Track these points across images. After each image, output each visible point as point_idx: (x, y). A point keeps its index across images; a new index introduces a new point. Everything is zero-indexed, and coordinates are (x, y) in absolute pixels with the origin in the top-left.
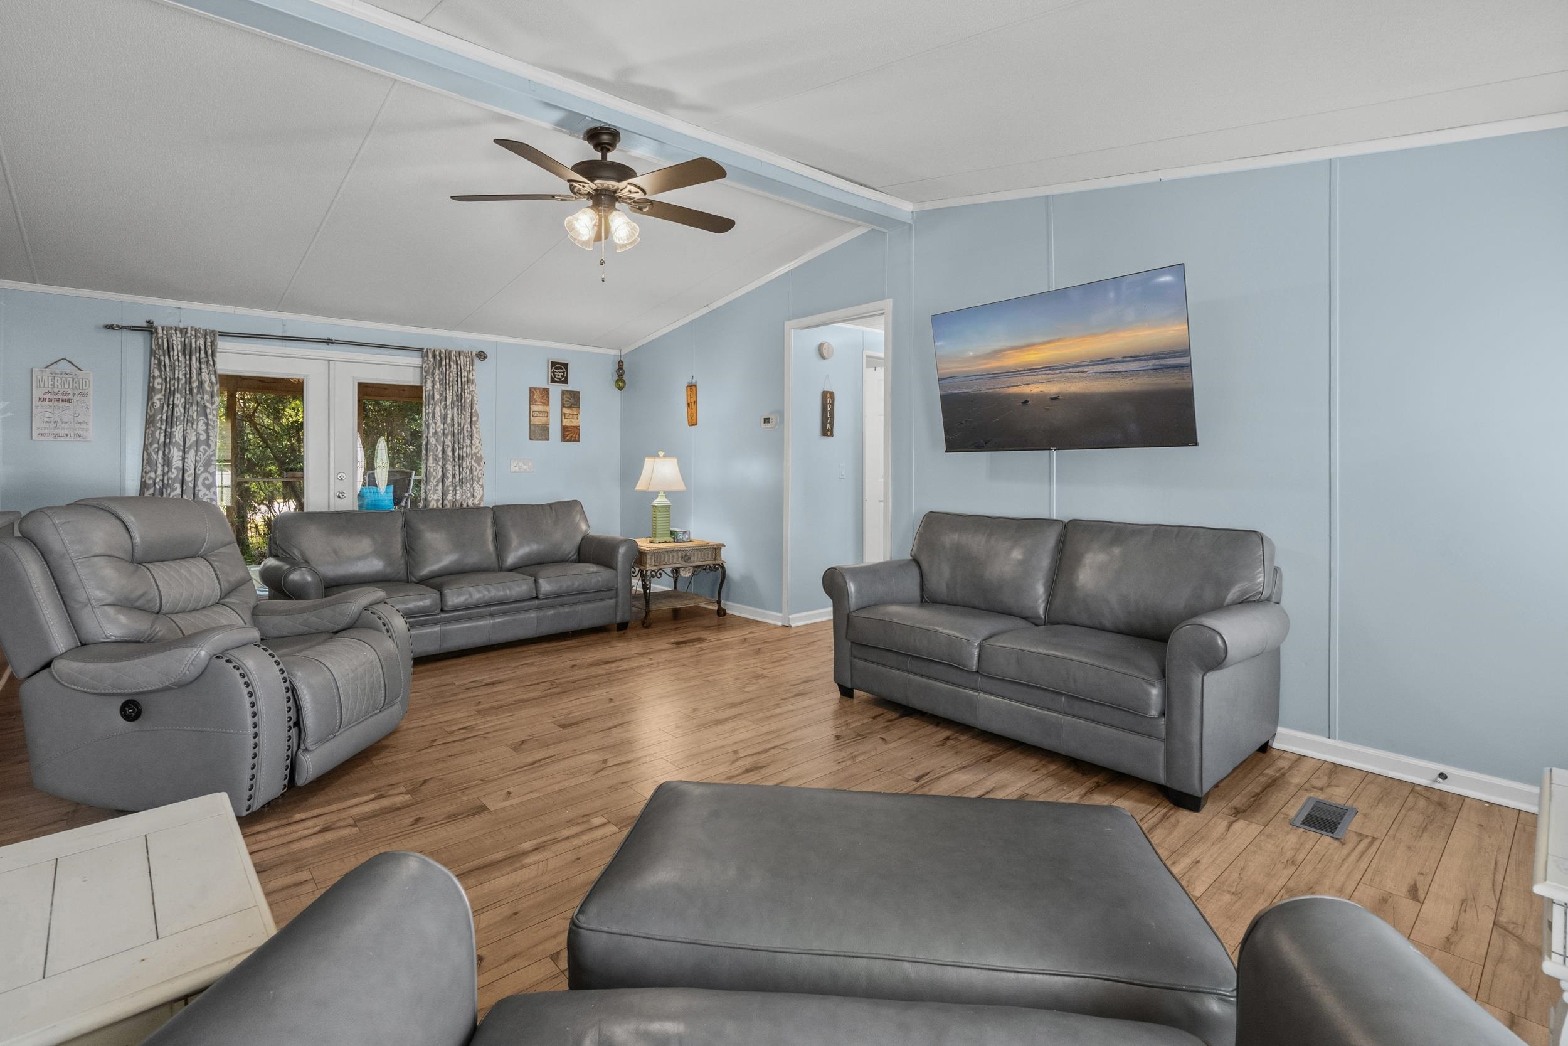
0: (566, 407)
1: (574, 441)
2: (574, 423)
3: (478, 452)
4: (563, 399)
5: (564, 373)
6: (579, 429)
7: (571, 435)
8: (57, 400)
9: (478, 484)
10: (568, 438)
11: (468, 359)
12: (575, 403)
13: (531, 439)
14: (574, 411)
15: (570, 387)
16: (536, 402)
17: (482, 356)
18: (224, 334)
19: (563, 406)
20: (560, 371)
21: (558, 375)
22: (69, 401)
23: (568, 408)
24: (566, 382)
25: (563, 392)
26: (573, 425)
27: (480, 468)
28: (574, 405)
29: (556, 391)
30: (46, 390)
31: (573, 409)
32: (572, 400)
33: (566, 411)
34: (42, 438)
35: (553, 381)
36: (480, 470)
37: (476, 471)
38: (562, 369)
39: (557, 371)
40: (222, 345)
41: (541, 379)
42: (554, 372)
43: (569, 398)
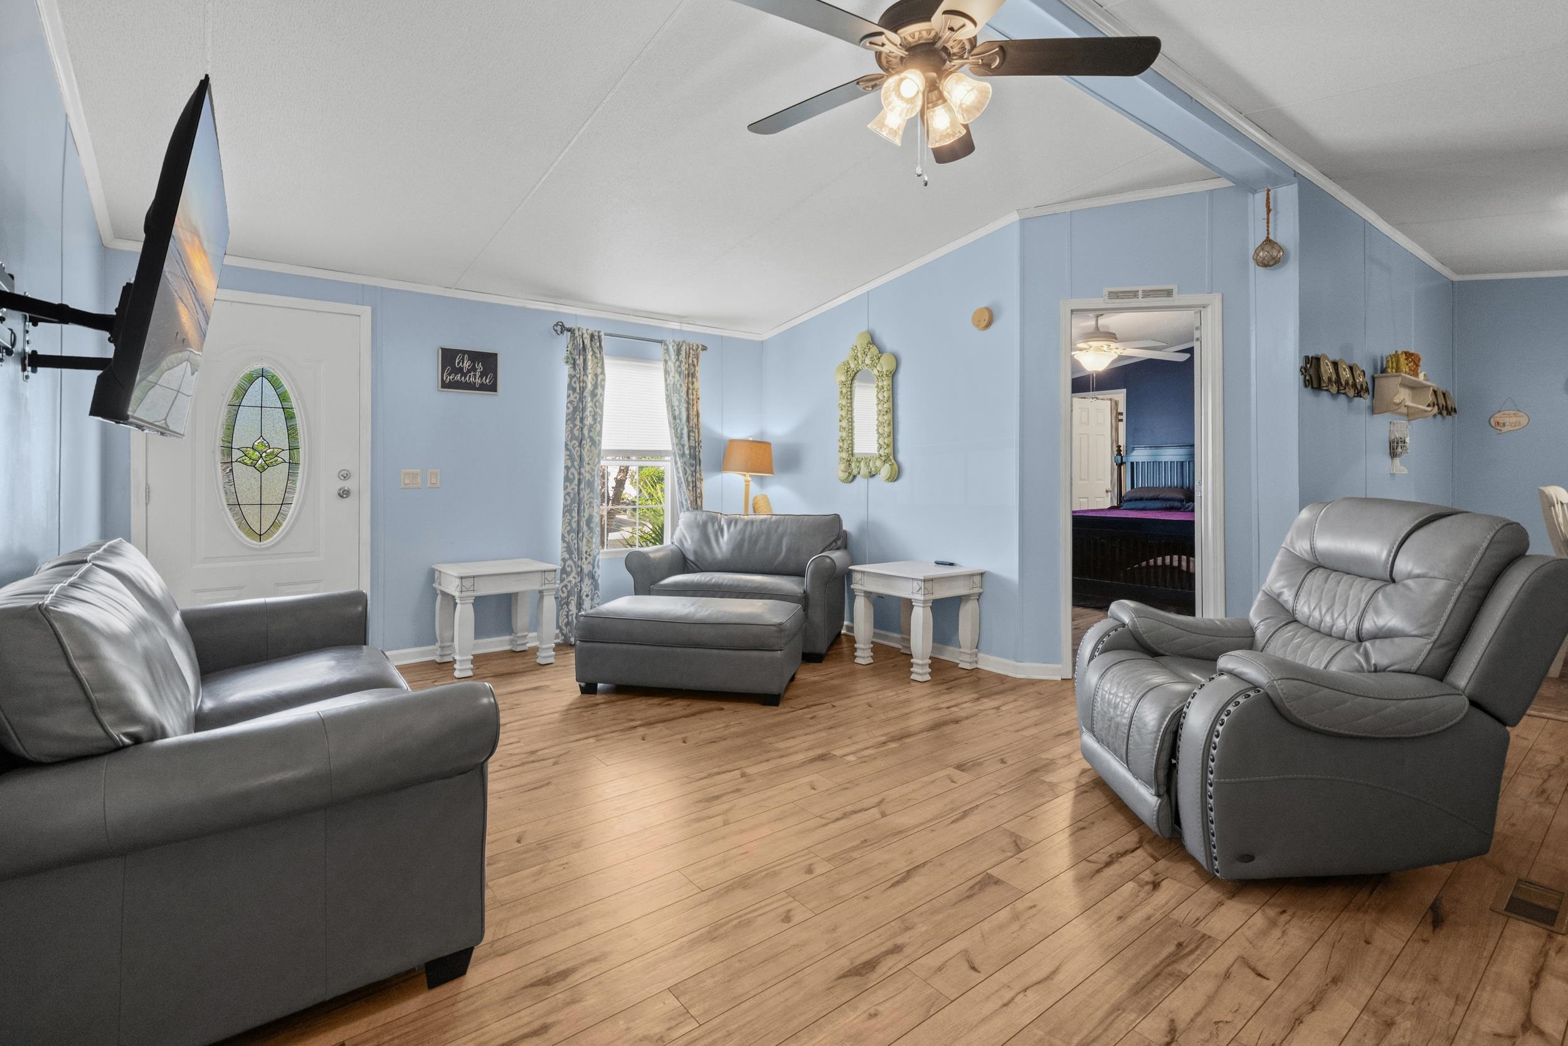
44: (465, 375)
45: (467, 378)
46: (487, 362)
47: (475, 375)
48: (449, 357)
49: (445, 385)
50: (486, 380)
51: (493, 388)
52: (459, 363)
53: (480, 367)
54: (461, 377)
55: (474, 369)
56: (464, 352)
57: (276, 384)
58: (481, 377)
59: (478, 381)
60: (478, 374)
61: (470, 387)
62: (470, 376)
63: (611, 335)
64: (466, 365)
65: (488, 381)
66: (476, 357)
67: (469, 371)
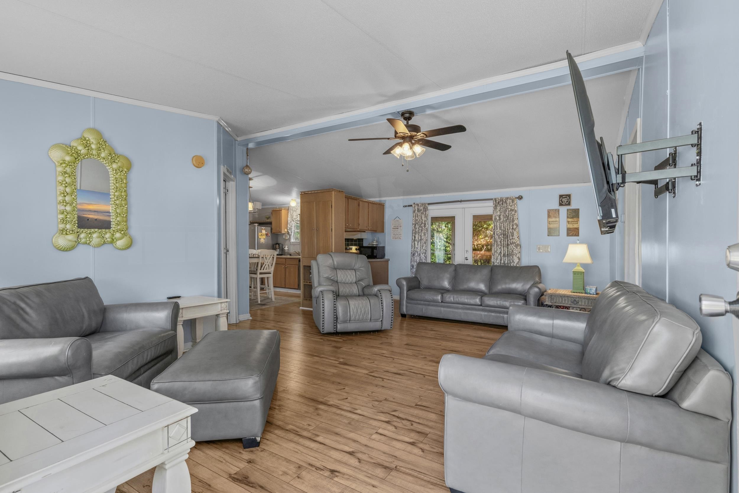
0: (569, 218)
1: (575, 236)
2: (575, 226)
3: (516, 242)
4: (567, 214)
5: (568, 200)
6: (579, 230)
7: (573, 233)
8: (396, 228)
9: (516, 256)
10: (571, 234)
11: (511, 200)
12: (576, 215)
13: (548, 236)
14: (575, 219)
15: (573, 206)
16: (551, 216)
17: (520, 198)
18: (429, 204)
19: (568, 217)
20: (566, 199)
21: (564, 201)
22: (398, 228)
23: (571, 218)
24: (569, 204)
25: (568, 210)
26: (574, 227)
27: (517, 249)
28: (575, 216)
29: (564, 210)
30: (394, 226)
31: (574, 218)
32: (575, 214)
33: (570, 220)
34: (393, 239)
35: (561, 205)
36: (517, 250)
37: (515, 251)
38: (567, 198)
39: (564, 199)
40: (430, 207)
41: (554, 204)
42: (561, 200)
43: (571, 213)
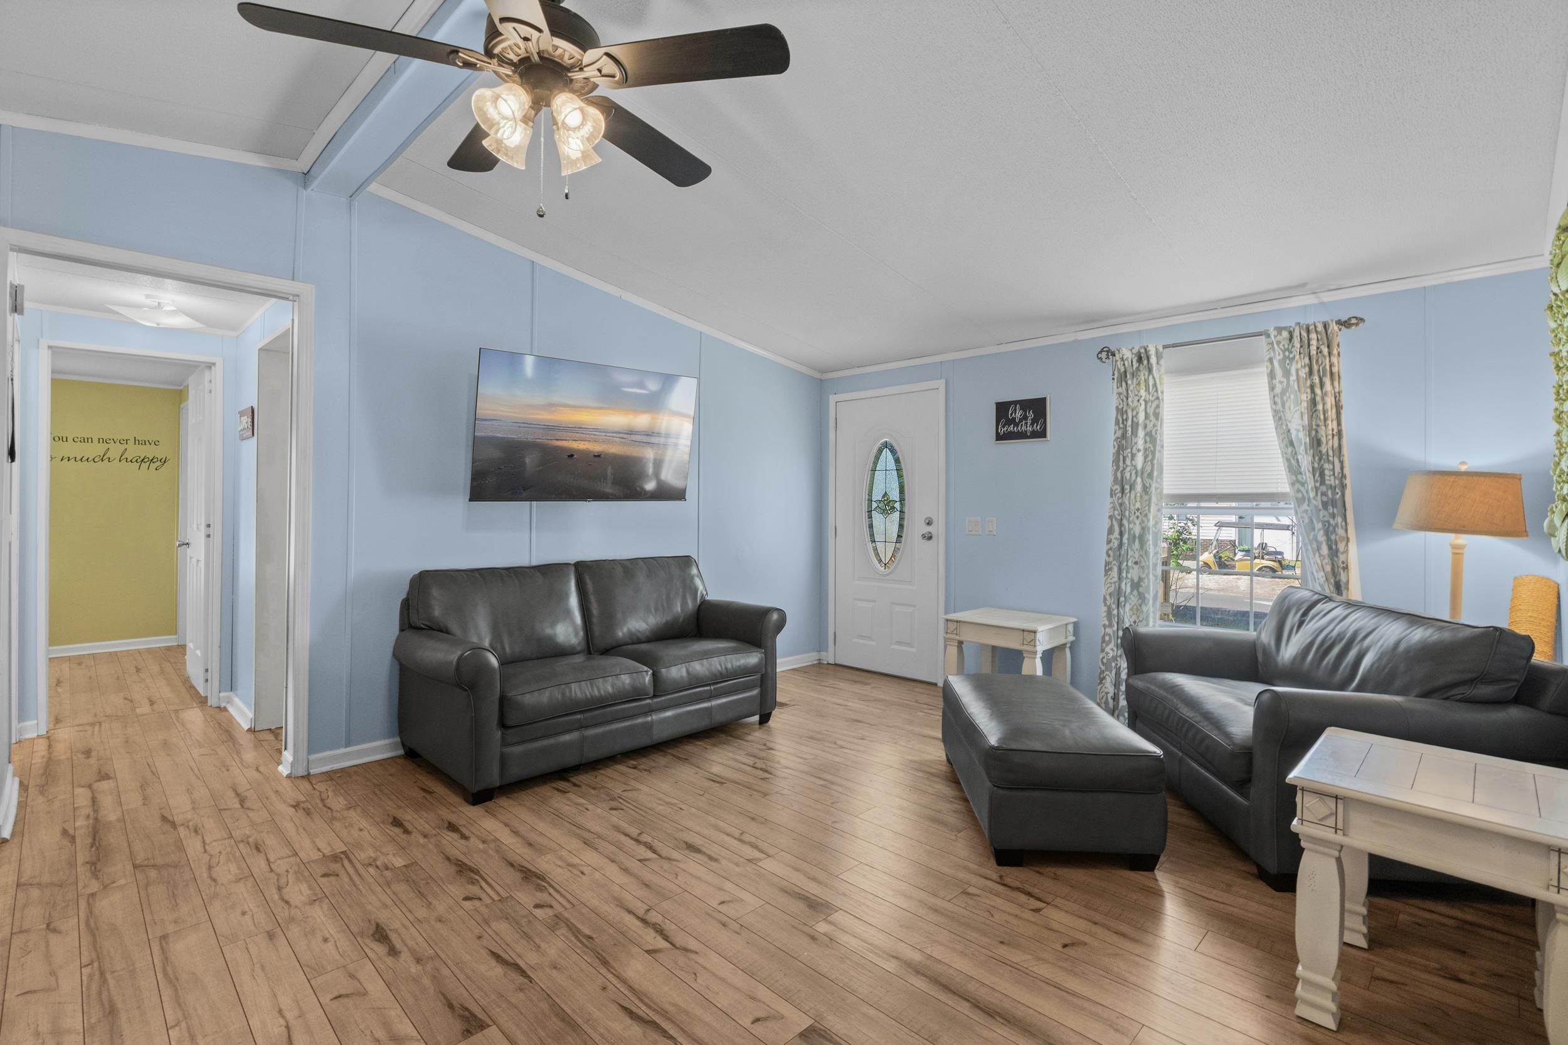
44: (1016, 425)
45: (1019, 428)
46: (1037, 407)
47: (1026, 423)
48: (1002, 409)
49: (999, 437)
50: (1037, 427)
51: (1042, 434)
52: (1011, 414)
53: (1031, 415)
54: (1014, 428)
55: (1025, 418)
56: (1015, 403)
57: (893, 451)
58: (1032, 424)
59: (1030, 429)
60: (1029, 422)
61: (1022, 436)
62: (1022, 425)
63: (1174, 346)
64: (1019, 414)
65: (1038, 427)
66: (1026, 405)
67: (1021, 421)
